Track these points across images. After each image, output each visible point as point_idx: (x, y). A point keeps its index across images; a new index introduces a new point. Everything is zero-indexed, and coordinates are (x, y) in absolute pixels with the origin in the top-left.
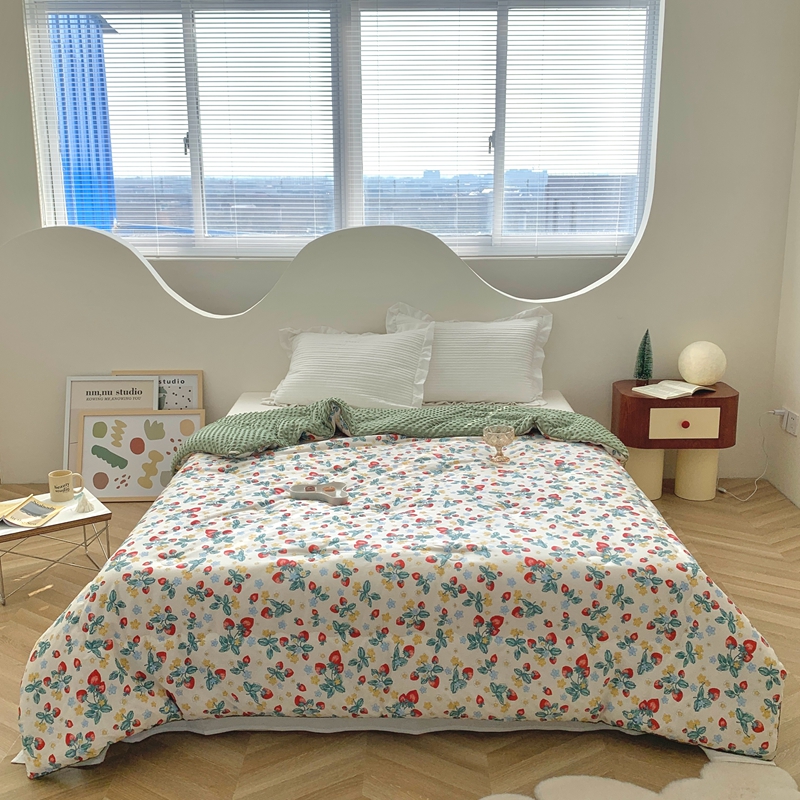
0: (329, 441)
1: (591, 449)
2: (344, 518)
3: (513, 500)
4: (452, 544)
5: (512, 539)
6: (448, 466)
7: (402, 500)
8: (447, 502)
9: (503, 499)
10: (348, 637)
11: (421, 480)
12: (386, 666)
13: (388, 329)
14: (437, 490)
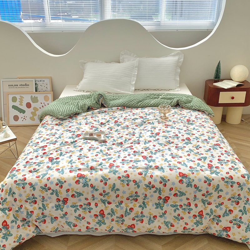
0: (98, 110)
1: (200, 113)
2: (105, 151)
3: (172, 141)
4: (149, 165)
5: (173, 162)
6: (145, 122)
7: (127, 140)
8: (146, 142)
9: (168, 140)
10: (107, 205)
11: (135, 130)
12: (122, 215)
13: (121, 61)
14: (141, 135)
